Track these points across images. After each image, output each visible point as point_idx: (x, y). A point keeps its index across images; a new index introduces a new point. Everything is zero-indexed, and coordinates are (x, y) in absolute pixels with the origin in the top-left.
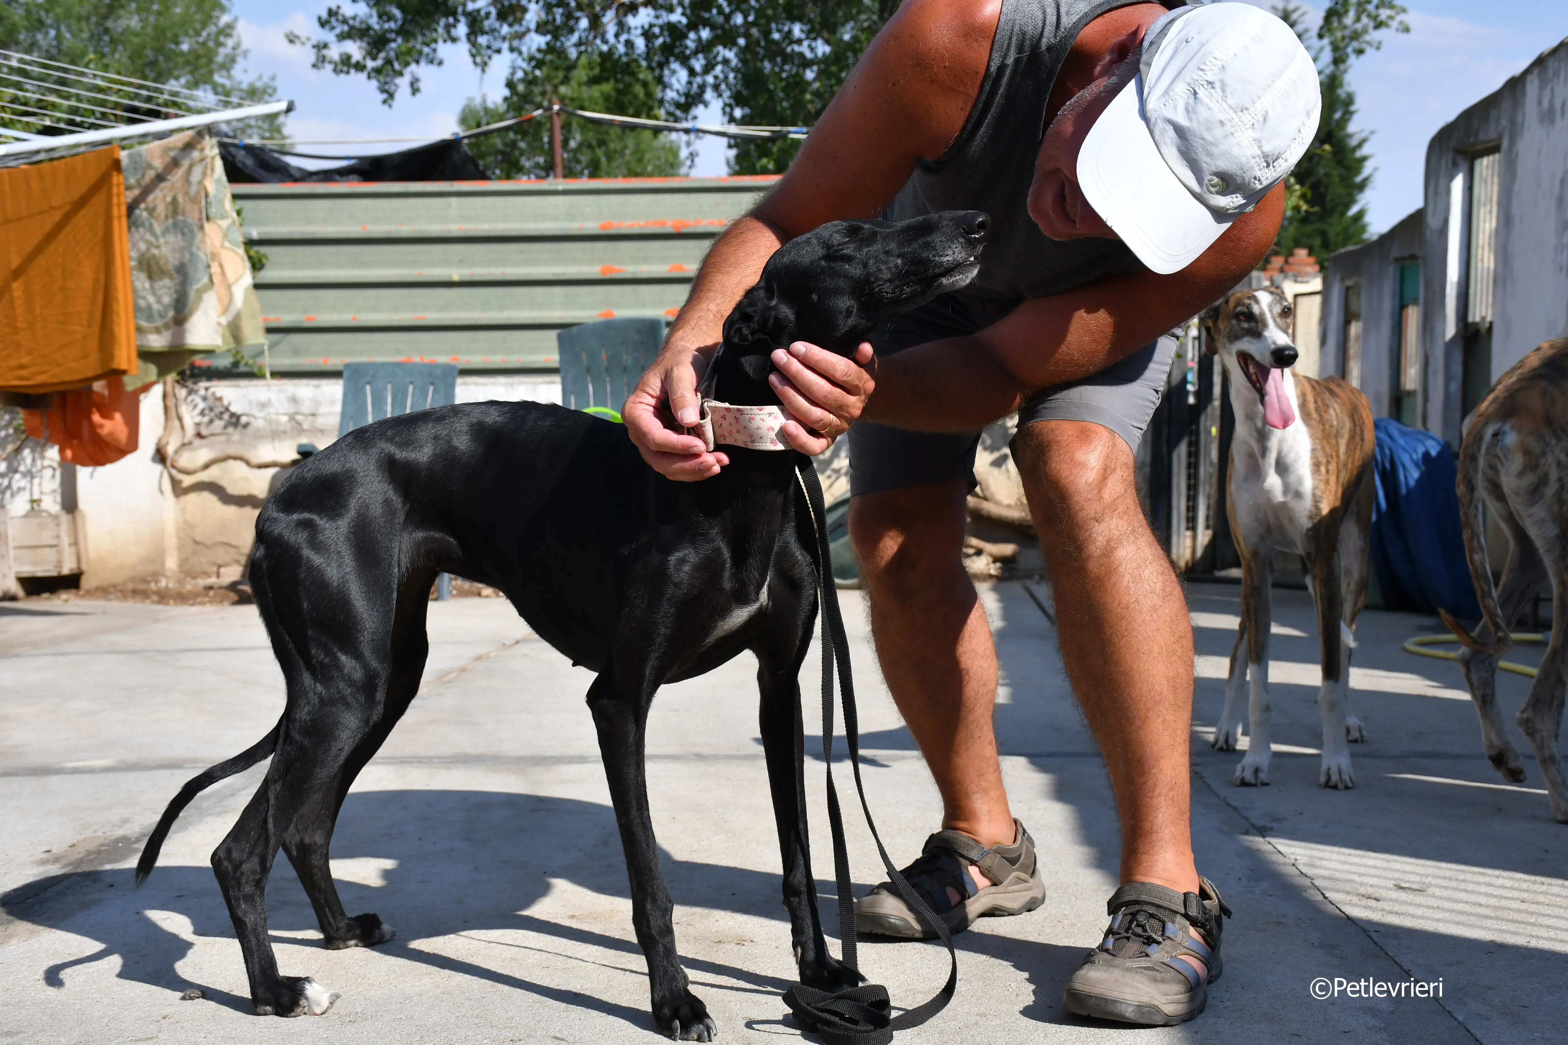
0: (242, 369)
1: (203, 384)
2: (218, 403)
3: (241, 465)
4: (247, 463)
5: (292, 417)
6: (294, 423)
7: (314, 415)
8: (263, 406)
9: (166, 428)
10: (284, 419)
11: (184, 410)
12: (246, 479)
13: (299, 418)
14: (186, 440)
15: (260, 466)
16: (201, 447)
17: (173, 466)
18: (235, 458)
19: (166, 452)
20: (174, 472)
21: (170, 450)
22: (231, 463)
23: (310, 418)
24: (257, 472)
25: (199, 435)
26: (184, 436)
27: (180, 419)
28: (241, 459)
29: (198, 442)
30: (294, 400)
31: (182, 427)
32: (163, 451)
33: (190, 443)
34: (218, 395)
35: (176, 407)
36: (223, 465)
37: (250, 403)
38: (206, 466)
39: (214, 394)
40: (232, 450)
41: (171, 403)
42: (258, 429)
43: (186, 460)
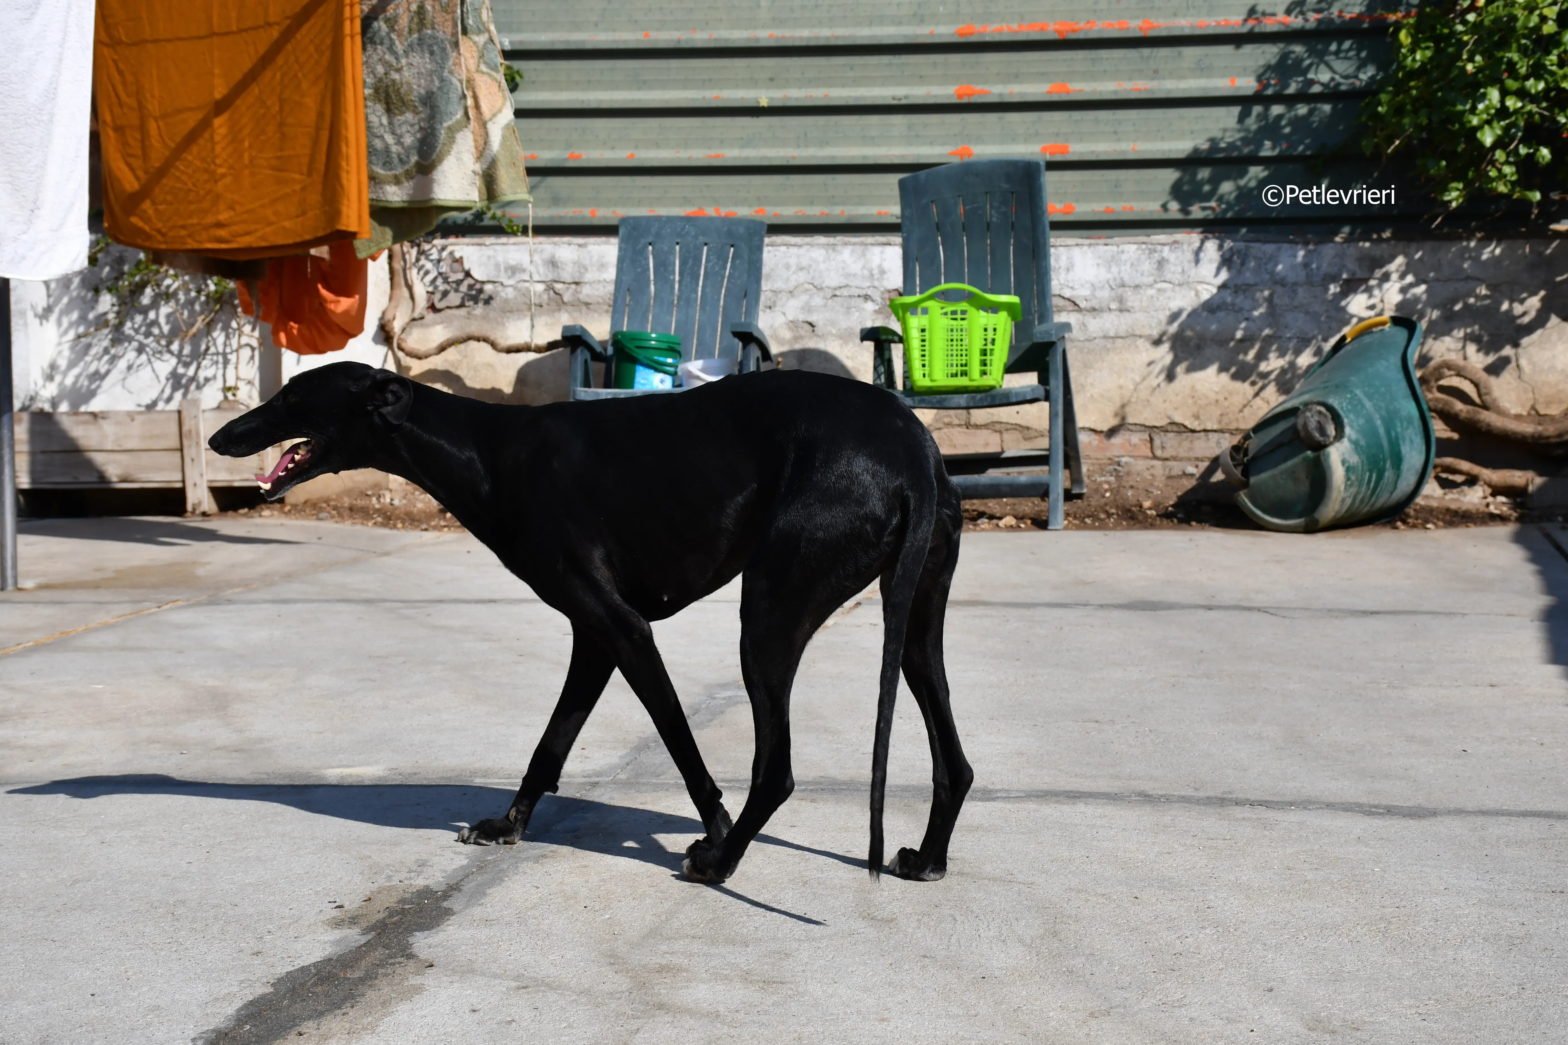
0: (487, 222)
1: (438, 242)
2: (456, 266)
3: (485, 347)
4: (494, 345)
5: (550, 287)
6: (551, 292)
7: (577, 283)
8: (514, 270)
9: (391, 299)
10: (540, 287)
11: (414, 275)
12: (490, 366)
13: (558, 286)
14: (416, 315)
15: (509, 350)
16: (436, 323)
17: (400, 348)
18: (478, 339)
19: (393, 329)
20: (400, 354)
21: (397, 326)
22: (473, 344)
23: (573, 286)
24: (504, 355)
25: (433, 308)
26: (413, 310)
27: (410, 288)
28: (486, 340)
29: (430, 316)
30: (553, 263)
31: (412, 297)
32: (387, 328)
33: (422, 318)
34: (457, 255)
35: (404, 270)
36: (462, 346)
37: (497, 266)
38: (442, 349)
39: (451, 253)
40: (474, 329)
41: (398, 265)
42: (506, 301)
43: (416, 340)
